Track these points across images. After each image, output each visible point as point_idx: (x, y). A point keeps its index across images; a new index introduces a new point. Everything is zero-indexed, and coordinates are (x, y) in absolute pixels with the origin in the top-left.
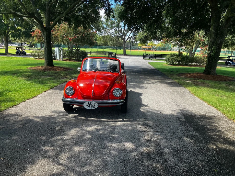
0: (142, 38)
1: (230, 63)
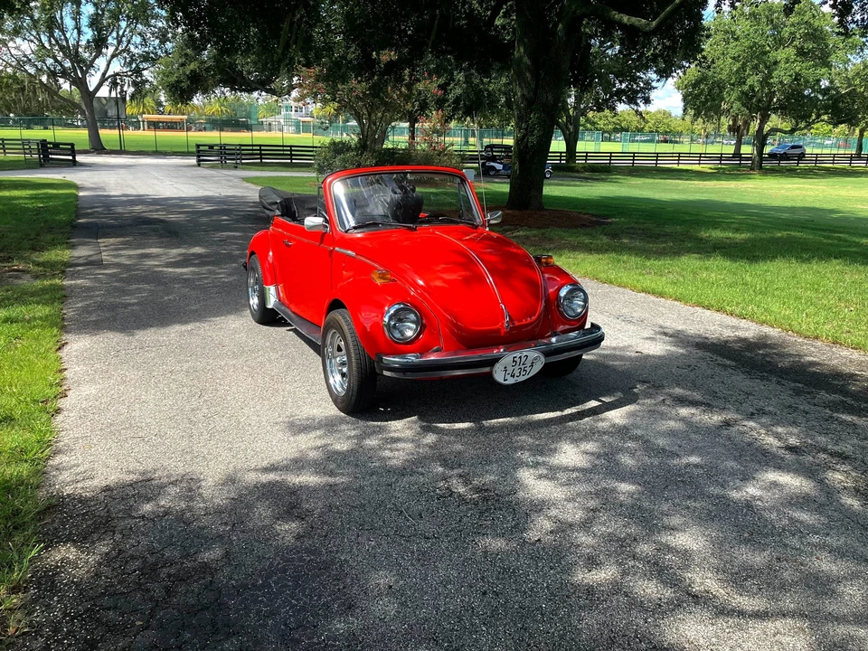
0: (179, 82)
1: (493, 168)
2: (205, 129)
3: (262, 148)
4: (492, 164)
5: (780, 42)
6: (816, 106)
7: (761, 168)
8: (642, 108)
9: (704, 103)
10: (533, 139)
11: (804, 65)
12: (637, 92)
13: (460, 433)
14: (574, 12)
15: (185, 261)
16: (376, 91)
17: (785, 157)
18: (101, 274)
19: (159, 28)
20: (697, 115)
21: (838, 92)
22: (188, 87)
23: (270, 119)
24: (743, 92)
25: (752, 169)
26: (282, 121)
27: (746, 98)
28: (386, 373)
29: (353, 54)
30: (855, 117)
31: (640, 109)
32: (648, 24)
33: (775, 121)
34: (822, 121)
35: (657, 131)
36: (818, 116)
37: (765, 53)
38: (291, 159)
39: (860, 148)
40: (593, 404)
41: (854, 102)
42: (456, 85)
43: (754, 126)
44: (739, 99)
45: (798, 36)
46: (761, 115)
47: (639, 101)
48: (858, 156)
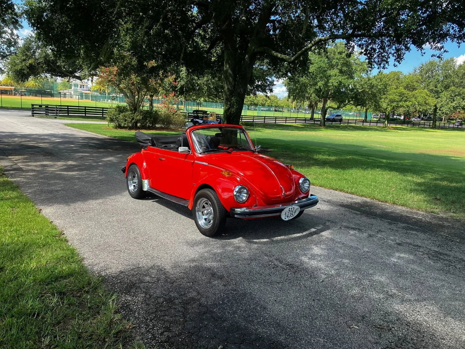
0: (22, 69)
1: (198, 122)
2: (25, 95)
3: (69, 107)
4: (197, 120)
5: (332, 67)
6: (347, 97)
7: (324, 125)
8: (269, 94)
9: (298, 94)
10: (233, 110)
11: (343, 78)
12: (266, 86)
13: (264, 243)
14: (254, 50)
15: (69, 168)
16: (145, 82)
17: (334, 120)
18: (27, 175)
19: (7, 39)
20: (294, 99)
21: (358, 91)
22: (28, 72)
23: (65, 91)
24: (316, 89)
25: (320, 126)
26: (72, 92)
27: (318, 92)
28: (236, 216)
29: (134, 62)
30: (365, 103)
31: (268, 95)
32: (290, 59)
33: (330, 103)
34: (350, 104)
35: (272, 106)
36: (349, 101)
37: (325, 71)
38: (85, 114)
39: (366, 117)
40: (313, 230)
41: (365, 95)
42: (181, 79)
43: (320, 105)
44: (314, 92)
45: (340, 64)
46: (324, 100)
47: (267, 91)
48: (365, 121)
